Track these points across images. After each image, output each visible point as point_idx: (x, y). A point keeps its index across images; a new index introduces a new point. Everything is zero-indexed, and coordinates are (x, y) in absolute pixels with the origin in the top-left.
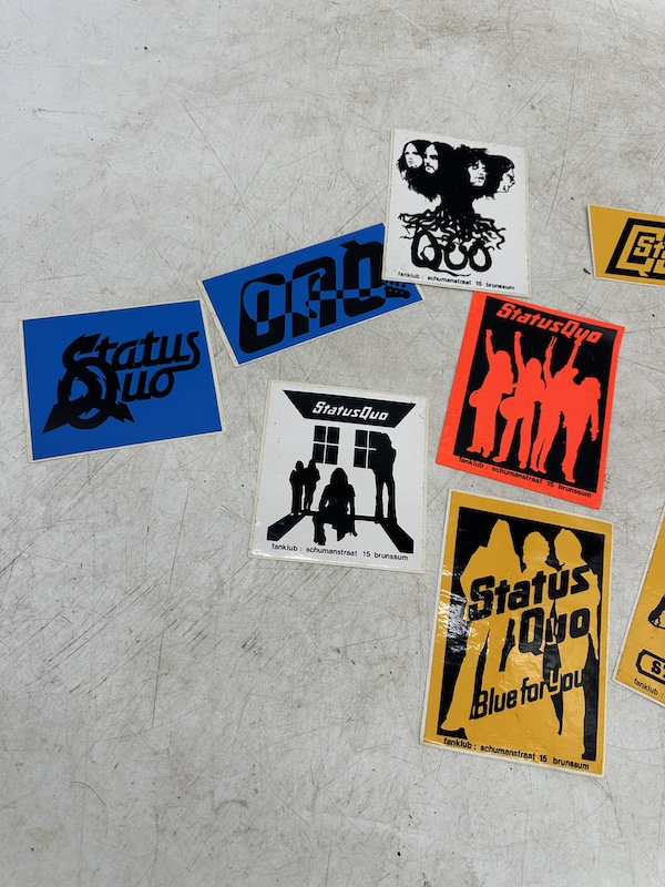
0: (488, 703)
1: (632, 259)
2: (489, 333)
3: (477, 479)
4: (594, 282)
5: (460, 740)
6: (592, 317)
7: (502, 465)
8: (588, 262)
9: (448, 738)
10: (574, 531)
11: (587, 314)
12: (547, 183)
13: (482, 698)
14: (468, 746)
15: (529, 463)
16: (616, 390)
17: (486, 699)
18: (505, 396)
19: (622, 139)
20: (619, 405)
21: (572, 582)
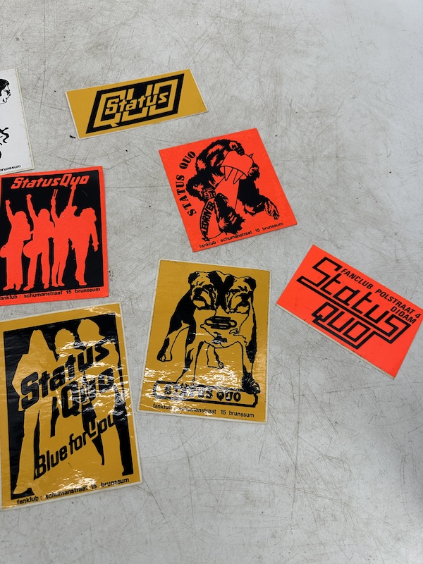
0: (46, 463)
1: (105, 117)
2: (8, 202)
3: (14, 307)
4: (79, 143)
5: (29, 497)
6: (81, 167)
7: (31, 291)
8: (73, 130)
9: (20, 499)
10: (91, 318)
11: (77, 166)
12: (35, 87)
13: (41, 461)
14: (36, 499)
15: (50, 283)
16: (107, 211)
17: (44, 461)
18: (26, 242)
19: (86, 41)
20: (110, 220)
21: (96, 354)
